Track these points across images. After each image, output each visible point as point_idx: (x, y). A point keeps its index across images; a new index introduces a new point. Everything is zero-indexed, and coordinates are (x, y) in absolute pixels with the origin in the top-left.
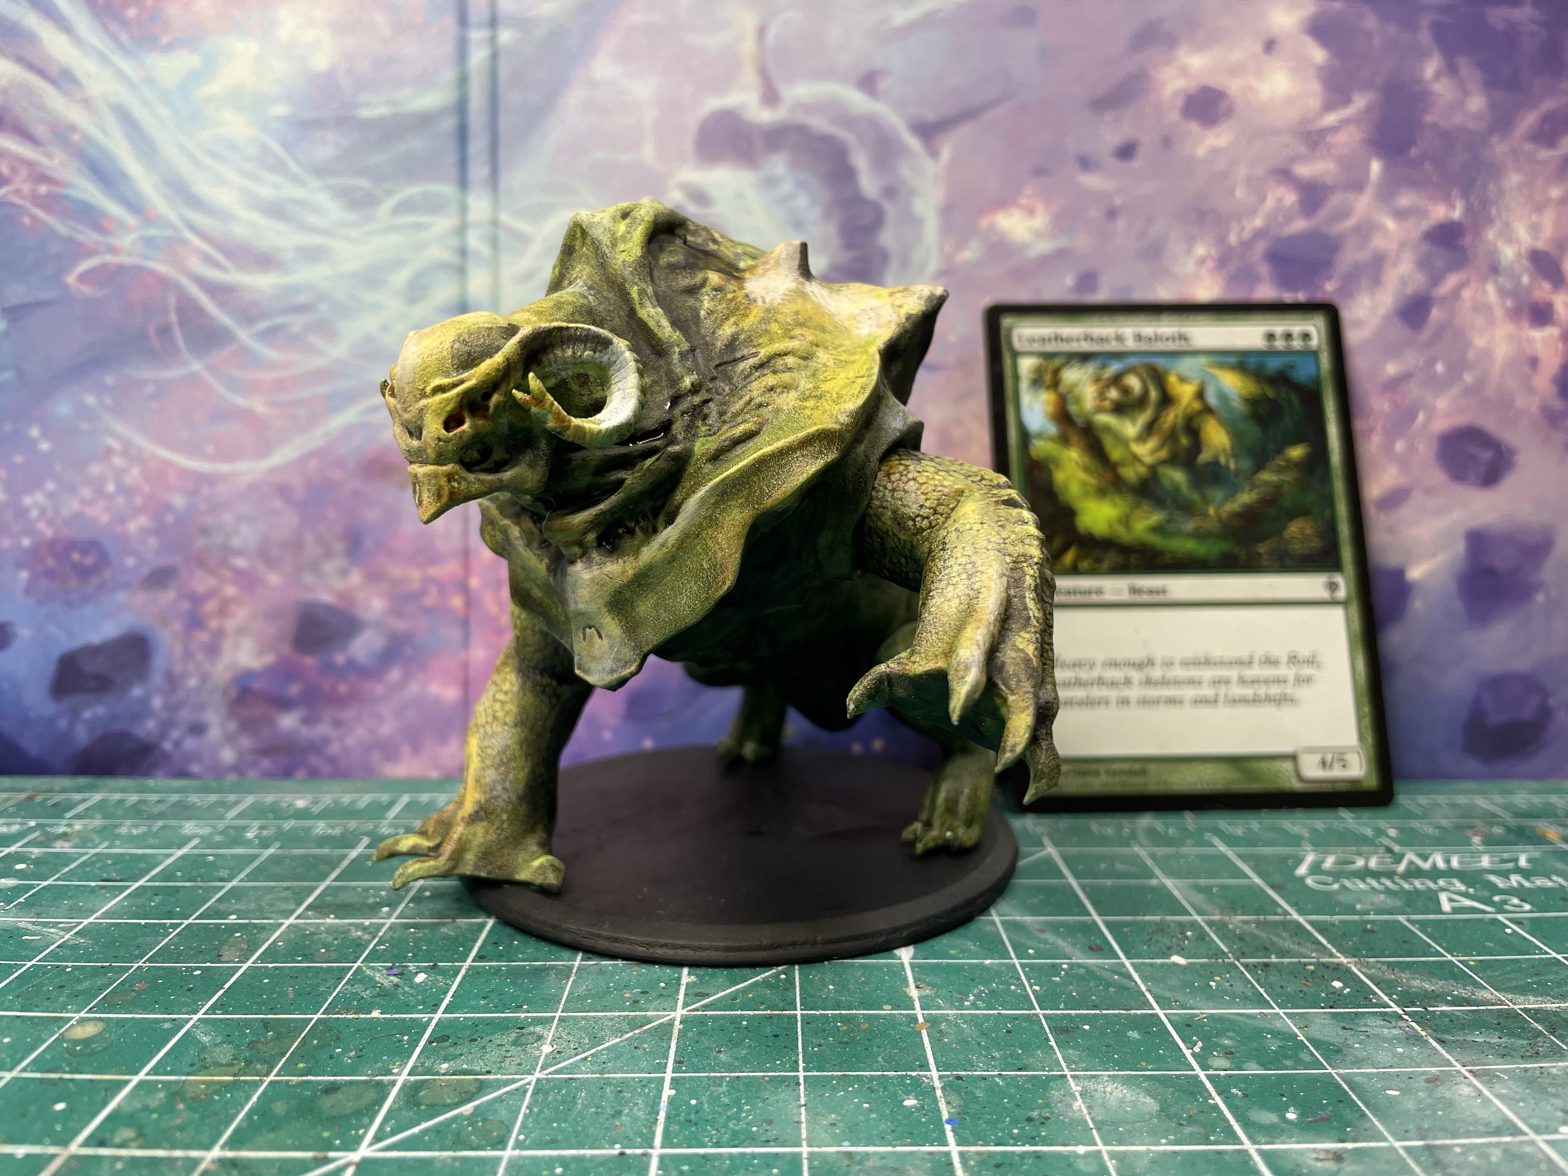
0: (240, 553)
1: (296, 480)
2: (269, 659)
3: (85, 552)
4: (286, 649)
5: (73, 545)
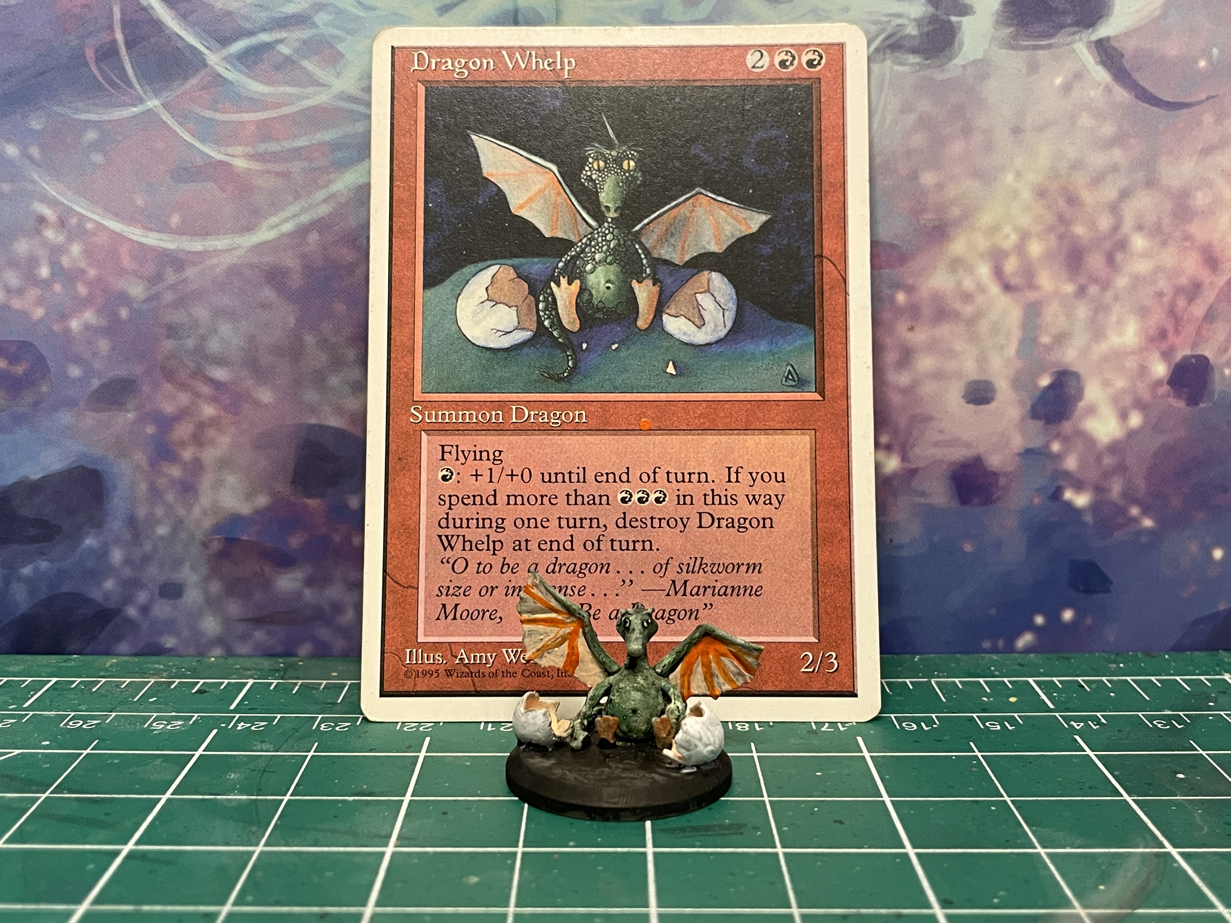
2: (262, 501)
3: (13, 359)
4: (284, 489)
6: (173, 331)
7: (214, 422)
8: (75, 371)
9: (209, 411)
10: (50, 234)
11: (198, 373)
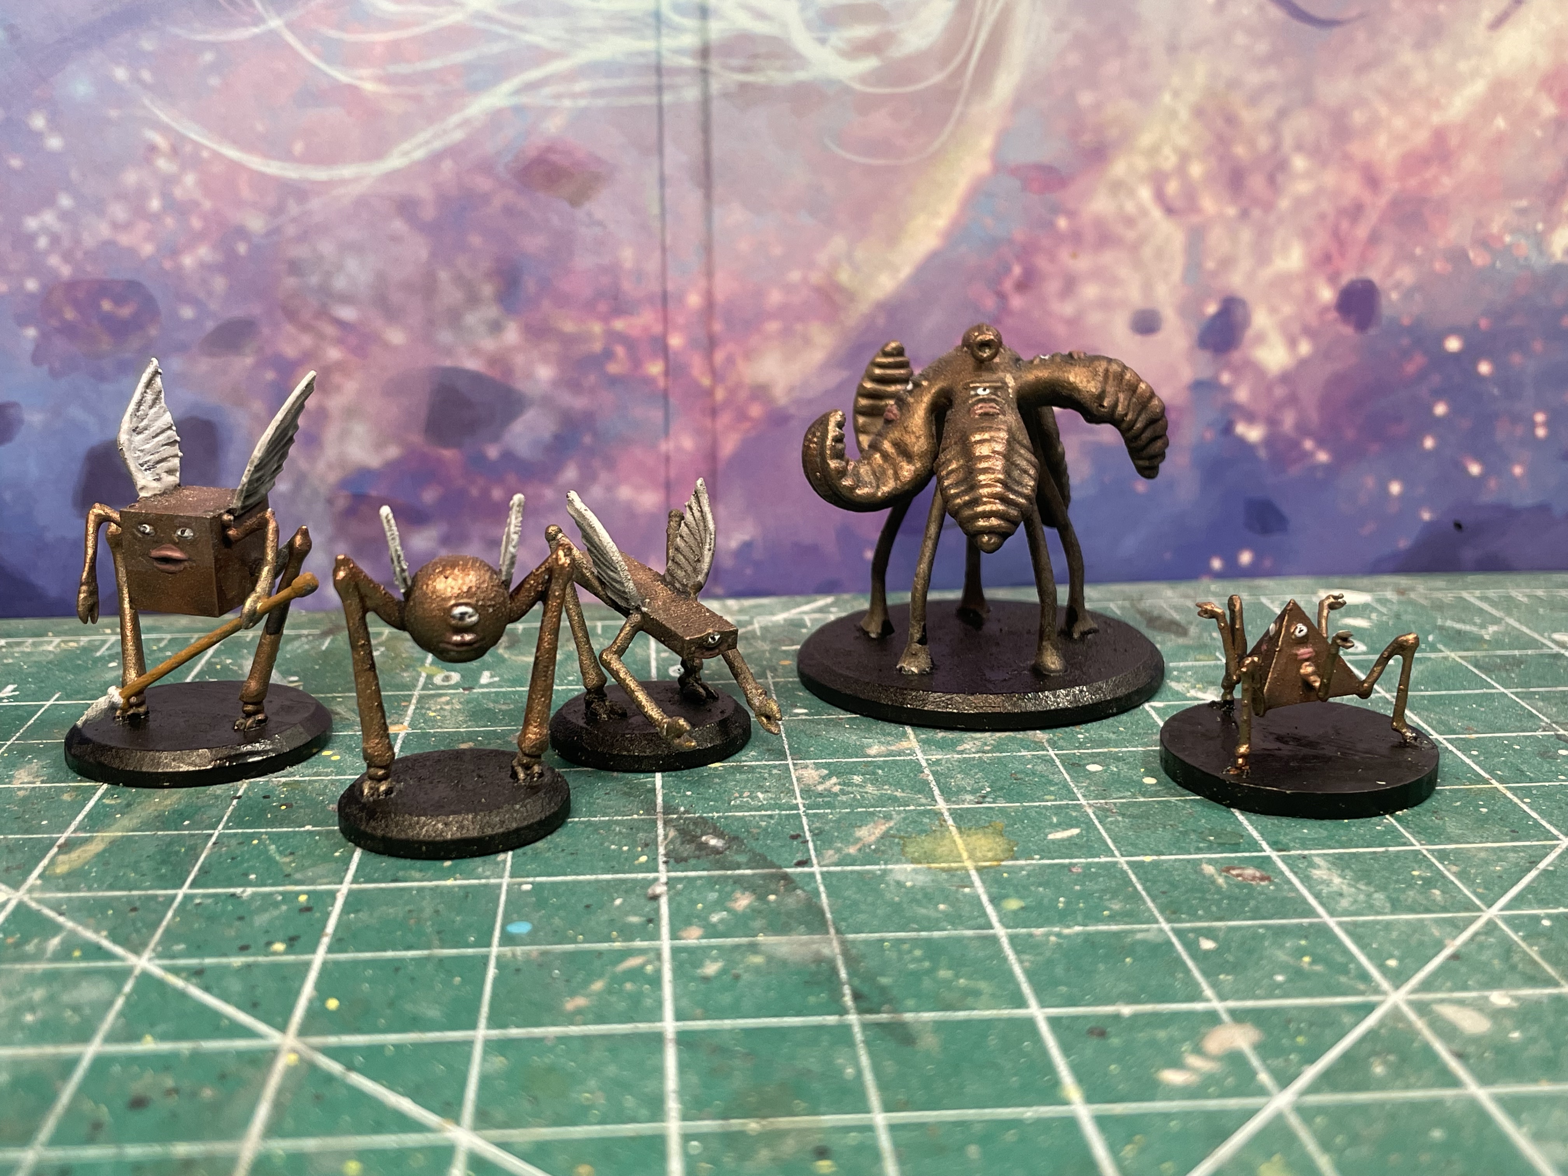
0: (346, 299)
1: (423, 191)
2: (393, 452)
3: (119, 301)
4: (416, 438)
5: (102, 289)
6: (295, 267)
7: (340, 367)
8: (187, 313)
9: (334, 354)
10: (163, 164)
11: (323, 313)
